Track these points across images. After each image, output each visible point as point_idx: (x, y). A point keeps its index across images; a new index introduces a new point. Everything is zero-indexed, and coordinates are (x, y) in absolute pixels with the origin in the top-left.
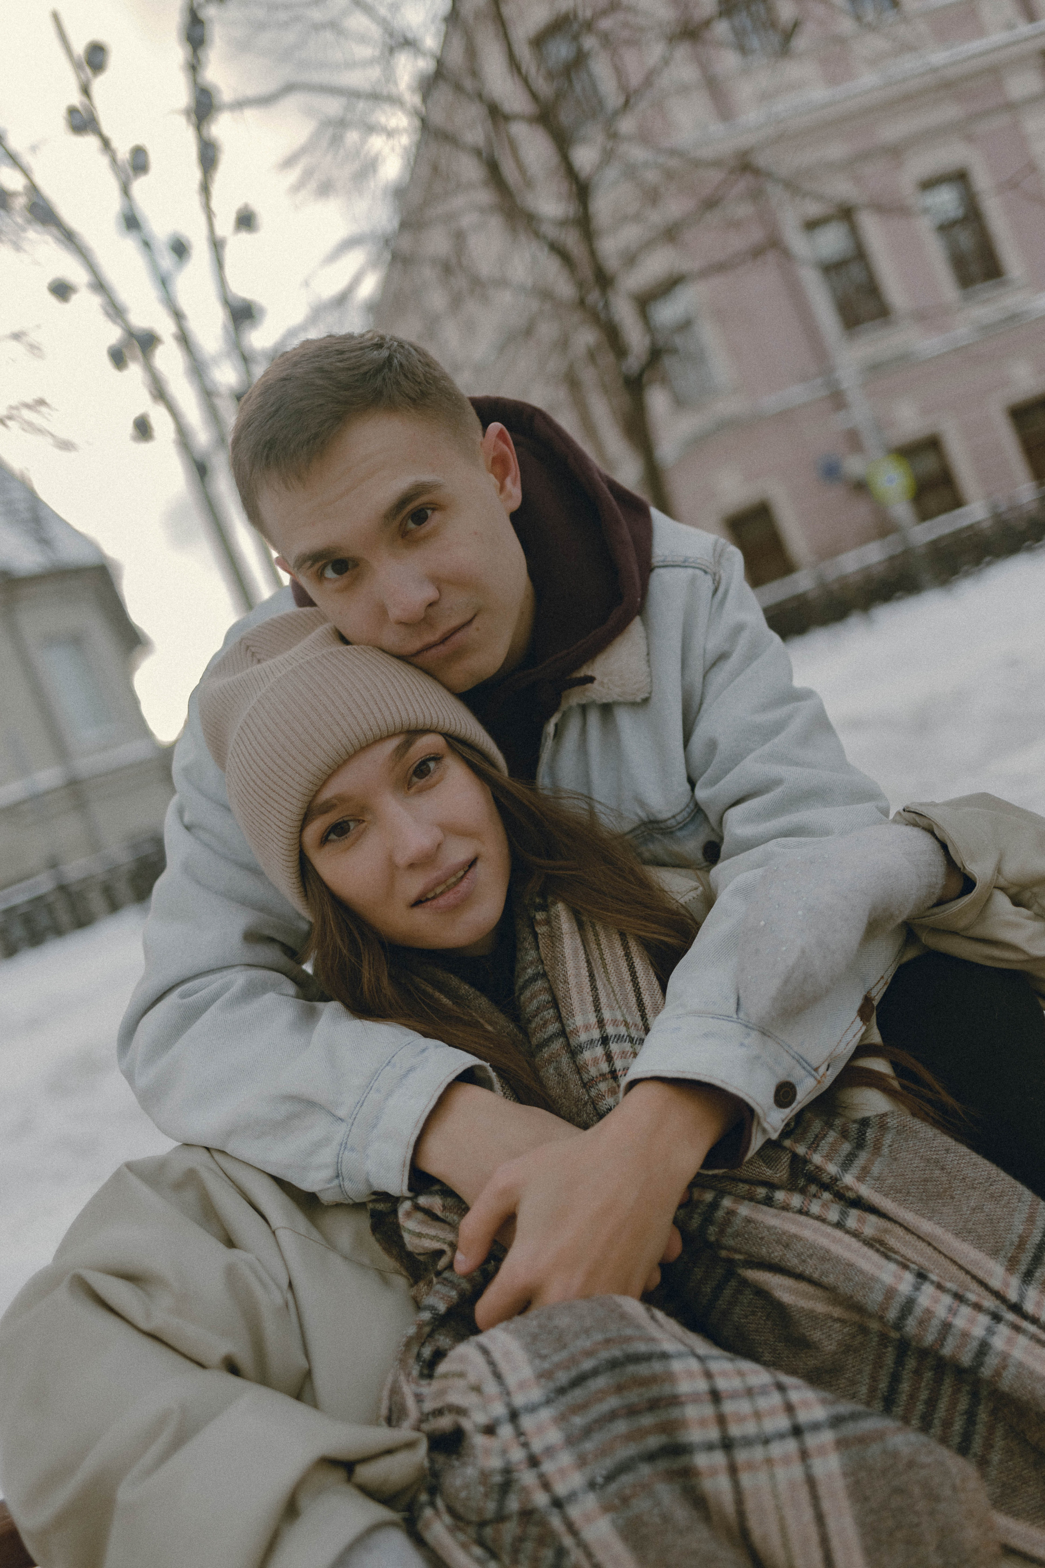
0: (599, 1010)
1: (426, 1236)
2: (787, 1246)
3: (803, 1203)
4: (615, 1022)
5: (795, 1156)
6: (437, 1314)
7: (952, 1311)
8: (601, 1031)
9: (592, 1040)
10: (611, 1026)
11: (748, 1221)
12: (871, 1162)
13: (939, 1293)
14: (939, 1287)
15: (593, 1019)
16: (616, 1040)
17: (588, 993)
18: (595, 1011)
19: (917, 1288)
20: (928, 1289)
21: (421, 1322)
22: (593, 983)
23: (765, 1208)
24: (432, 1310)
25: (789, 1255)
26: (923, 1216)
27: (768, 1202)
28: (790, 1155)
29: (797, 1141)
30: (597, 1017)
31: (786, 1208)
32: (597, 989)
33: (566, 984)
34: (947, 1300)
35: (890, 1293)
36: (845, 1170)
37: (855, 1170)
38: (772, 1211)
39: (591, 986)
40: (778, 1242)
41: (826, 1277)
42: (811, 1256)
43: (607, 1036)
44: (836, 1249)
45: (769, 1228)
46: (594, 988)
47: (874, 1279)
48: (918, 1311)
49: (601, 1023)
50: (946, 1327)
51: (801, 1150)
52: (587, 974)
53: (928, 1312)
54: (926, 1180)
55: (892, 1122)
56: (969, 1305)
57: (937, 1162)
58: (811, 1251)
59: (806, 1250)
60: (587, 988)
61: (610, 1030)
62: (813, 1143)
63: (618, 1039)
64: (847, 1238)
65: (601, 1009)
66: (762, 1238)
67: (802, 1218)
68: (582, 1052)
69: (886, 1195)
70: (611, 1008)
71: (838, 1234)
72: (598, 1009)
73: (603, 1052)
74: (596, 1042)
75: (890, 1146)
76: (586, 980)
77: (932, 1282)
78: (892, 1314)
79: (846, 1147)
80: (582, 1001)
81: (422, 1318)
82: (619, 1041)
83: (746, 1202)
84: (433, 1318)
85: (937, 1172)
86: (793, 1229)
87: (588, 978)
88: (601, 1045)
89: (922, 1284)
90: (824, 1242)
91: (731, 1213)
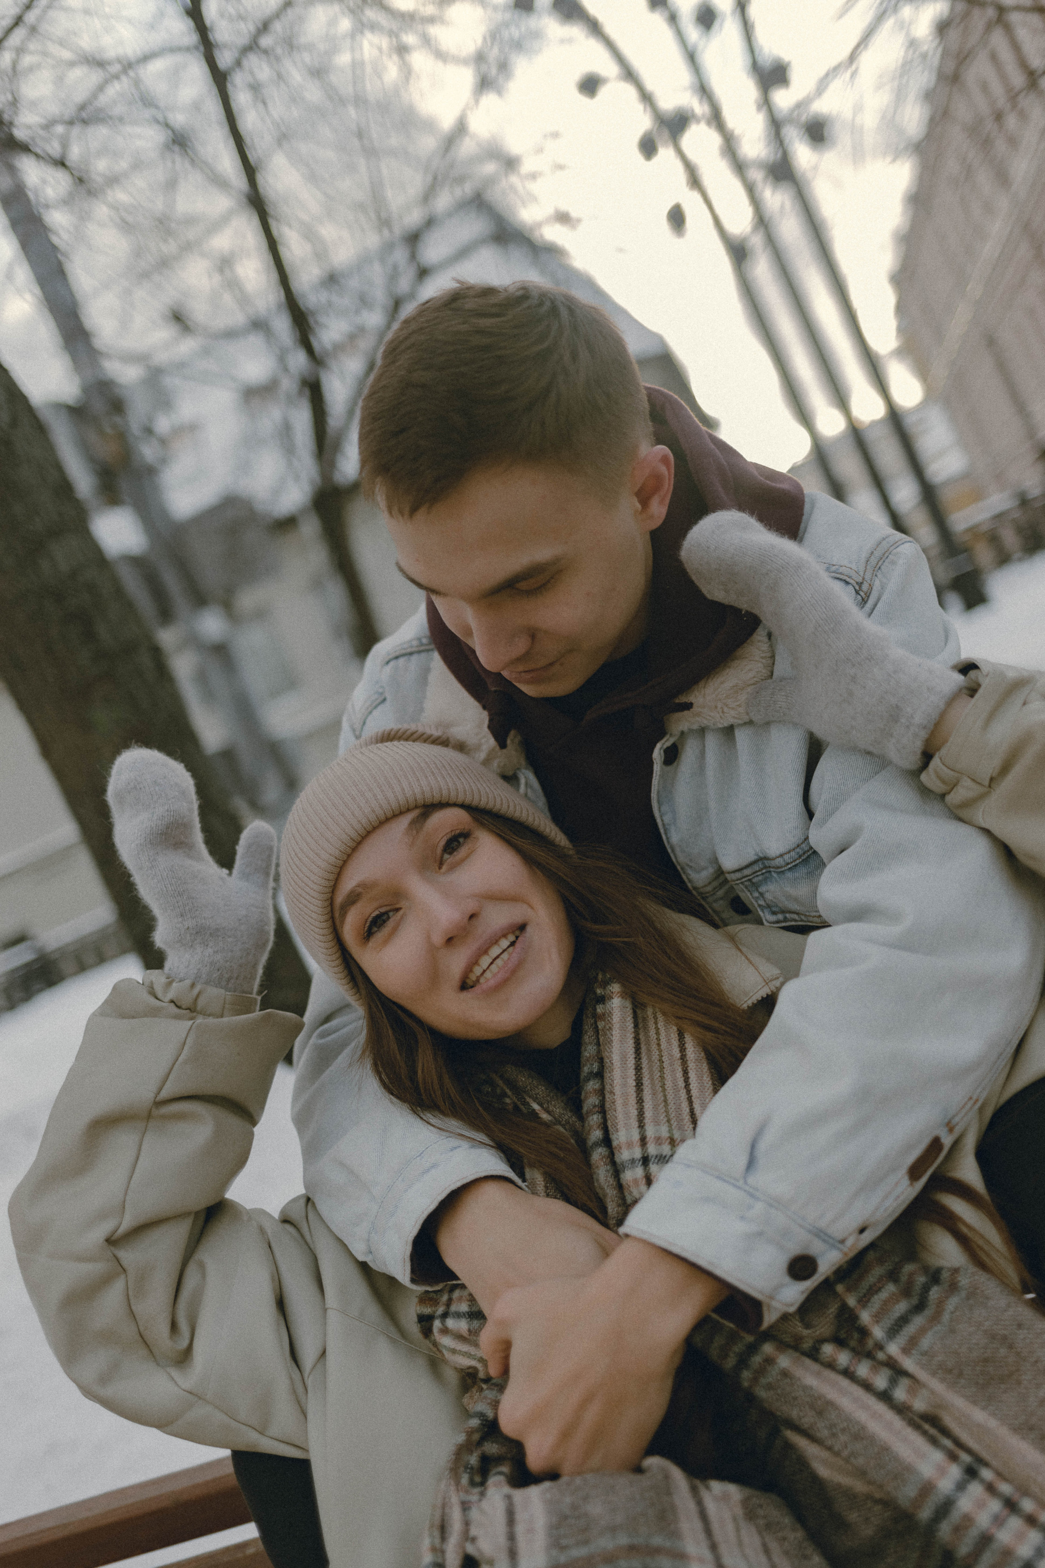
0: (643, 1126)
1: (460, 1353)
2: (820, 1413)
3: (851, 1362)
4: (658, 1140)
5: (844, 1307)
6: (486, 1420)
7: (999, 1521)
8: (643, 1149)
9: (633, 1159)
10: (653, 1145)
11: (785, 1374)
12: (923, 1331)
13: (986, 1496)
14: (990, 1488)
15: (636, 1137)
16: (656, 1161)
17: (633, 1106)
18: (639, 1127)
19: (961, 1487)
20: (975, 1489)
21: (470, 1429)
22: (639, 1094)
23: (808, 1361)
24: (480, 1417)
25: (820, 1425)
26: (975, 1403)
27: (813, 1354)
28: (839, 1304)
29: (849, 1289)
30: (640, 1133)
31: (831, 1365)
32: (643, 1101)
33: (612, 1095)
34: (995, 1506)
35: (927, 1489)
36: (890, 1338)
37: (902, 1339)
38: (815, 1367)
39: (637, 1097)
40: (812, 1407)
41: (855, 1458)
42: (843, 1430)
43: (648, 1156)
44: (875, 1427)
45: (806, 1388)
46: (640, 1101)
47: (909, 1469)
48: (955, 1516)
49: (643, 1141)
50: (986, 1540)
51: (851, 1301)
52: (634, 1084)
53: (968, 1520)
54: (986, 1360)
55: (964, 1281)
56: (1021, 1516)
57: (1005, 1338)
58: (845, 1424)
59: (839, 1421)
60: (633, 1100)
61: (652, 1150)
62: (865, 1296)
63: (659, 1160)
64: (890, 1415)
65: (644, 1125)
66: (795, 1398)
67: (845, 1382)
68: (624, 1171)
69: (934, 1374)
70: (657, 1123)
71: (880, 1407)
72: (641, 1126)
73: (643, 1174)
74: (637, 1162)
75: (952, 1313)
76: (632, 1091)
77: (982, 1481)
78: (925, 1514)
79: (902, 1307)
80: (627, 1114)
81: (471, 1426)
82: (660, 1162)
83: (790, 1351)
84: (482, 1424)
85: (1003, 1351)
86: (831, 1394)
87: (634, 1088)
88: (641, 1165)
89: (968, 1481)
90: (862, 1416)
91: (769, 1361)
